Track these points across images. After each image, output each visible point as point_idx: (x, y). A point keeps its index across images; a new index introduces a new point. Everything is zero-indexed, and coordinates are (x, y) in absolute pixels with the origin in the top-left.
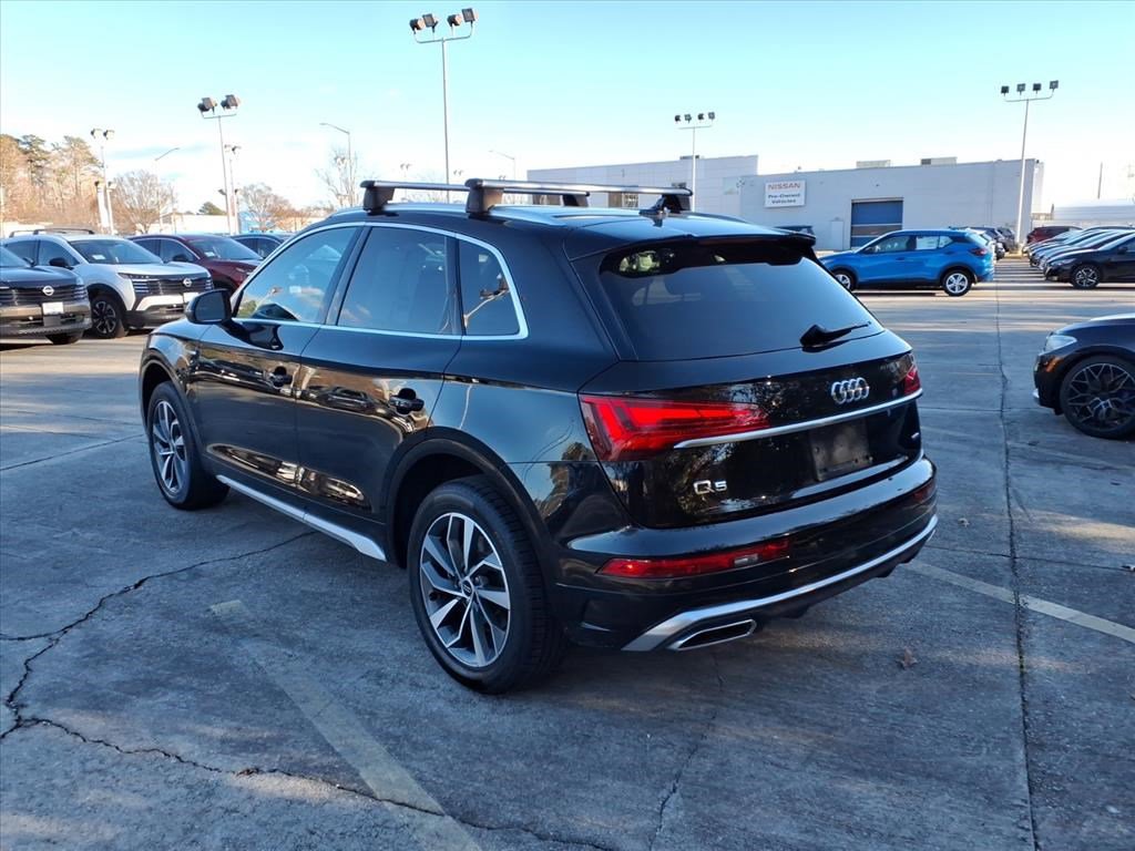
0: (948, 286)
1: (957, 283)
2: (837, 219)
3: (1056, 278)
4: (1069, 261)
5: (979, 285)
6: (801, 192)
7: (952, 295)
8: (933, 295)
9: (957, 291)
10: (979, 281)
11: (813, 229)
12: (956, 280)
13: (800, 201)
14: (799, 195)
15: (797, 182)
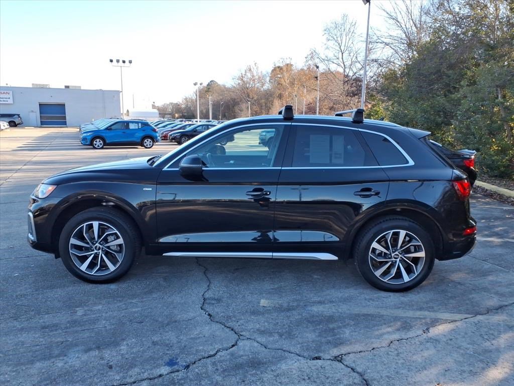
0: (145, 144)
1: (148, 143)
2: (32, 111)
3: (173, 141)
4: (179, 134)
5: (156, 143)
6: (11, 96)
7: (146, 148)
8: (137, 148)
9: (148, 146)
10: (157, 142)
11: (20, 116)
12: (148, 142)
13: (10, 101)
14: (9, 98)
15: (8, 92)
